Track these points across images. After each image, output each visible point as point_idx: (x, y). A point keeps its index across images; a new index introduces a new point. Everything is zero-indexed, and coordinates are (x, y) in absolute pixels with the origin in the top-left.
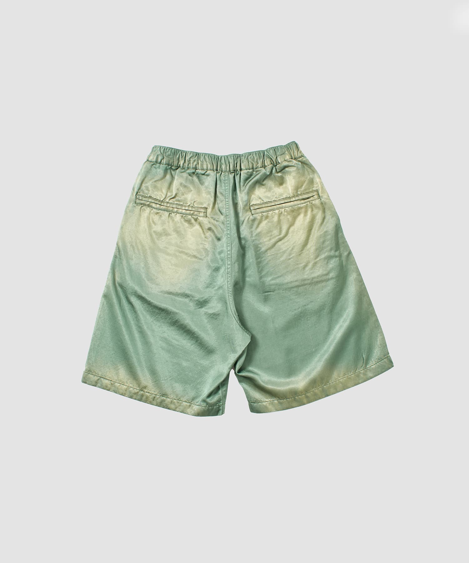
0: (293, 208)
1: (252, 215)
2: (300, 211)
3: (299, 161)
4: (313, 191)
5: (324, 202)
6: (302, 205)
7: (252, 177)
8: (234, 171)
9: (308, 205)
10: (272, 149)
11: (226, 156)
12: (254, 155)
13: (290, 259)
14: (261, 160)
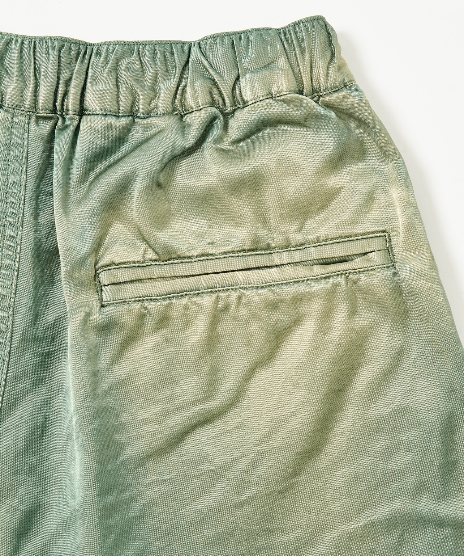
0: (277, 294)
1: (103, 306)
2: (304, 309)
3: (328, 106)
4: (366, 236)
5: (411, 286)
6: (317, 287)
7: (125, 148)
8: (54, 111)
9: (339, 289)
10: (222, 43)
11: (30, 38)
12: (146, 59)
13: (238, 506)
14: (173, 84)
